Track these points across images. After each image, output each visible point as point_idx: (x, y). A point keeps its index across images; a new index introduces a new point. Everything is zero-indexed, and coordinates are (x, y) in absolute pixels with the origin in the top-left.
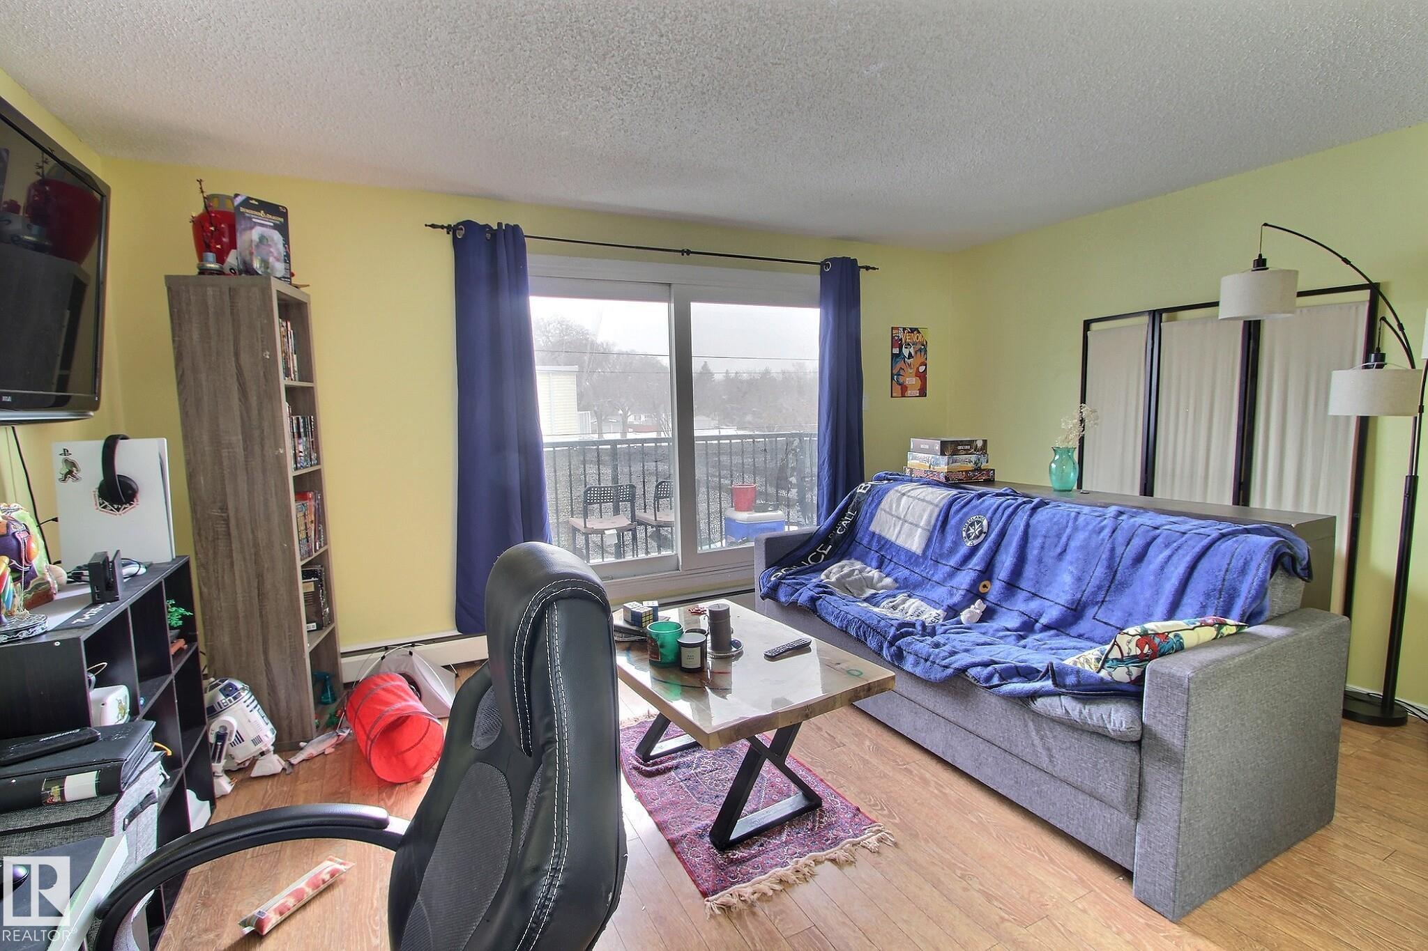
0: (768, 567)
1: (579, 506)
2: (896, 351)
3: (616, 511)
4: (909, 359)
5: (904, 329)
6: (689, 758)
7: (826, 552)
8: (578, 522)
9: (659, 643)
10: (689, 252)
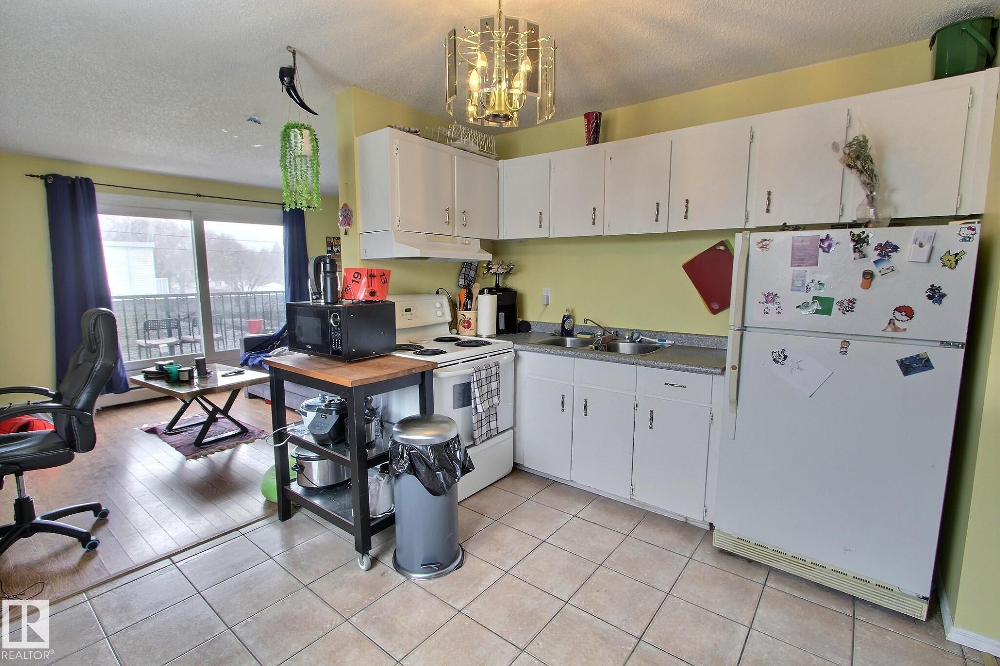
0: (245, 352)
1: (141, 334)
2: (330, 249)
3: (170, 335)
4: (337, 252)
5: (333, 238)
6: (193, 428)
7: (277, 344)
8: (142, 342)
9: (169, 372)
10: (200, 196)
